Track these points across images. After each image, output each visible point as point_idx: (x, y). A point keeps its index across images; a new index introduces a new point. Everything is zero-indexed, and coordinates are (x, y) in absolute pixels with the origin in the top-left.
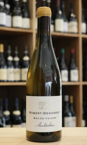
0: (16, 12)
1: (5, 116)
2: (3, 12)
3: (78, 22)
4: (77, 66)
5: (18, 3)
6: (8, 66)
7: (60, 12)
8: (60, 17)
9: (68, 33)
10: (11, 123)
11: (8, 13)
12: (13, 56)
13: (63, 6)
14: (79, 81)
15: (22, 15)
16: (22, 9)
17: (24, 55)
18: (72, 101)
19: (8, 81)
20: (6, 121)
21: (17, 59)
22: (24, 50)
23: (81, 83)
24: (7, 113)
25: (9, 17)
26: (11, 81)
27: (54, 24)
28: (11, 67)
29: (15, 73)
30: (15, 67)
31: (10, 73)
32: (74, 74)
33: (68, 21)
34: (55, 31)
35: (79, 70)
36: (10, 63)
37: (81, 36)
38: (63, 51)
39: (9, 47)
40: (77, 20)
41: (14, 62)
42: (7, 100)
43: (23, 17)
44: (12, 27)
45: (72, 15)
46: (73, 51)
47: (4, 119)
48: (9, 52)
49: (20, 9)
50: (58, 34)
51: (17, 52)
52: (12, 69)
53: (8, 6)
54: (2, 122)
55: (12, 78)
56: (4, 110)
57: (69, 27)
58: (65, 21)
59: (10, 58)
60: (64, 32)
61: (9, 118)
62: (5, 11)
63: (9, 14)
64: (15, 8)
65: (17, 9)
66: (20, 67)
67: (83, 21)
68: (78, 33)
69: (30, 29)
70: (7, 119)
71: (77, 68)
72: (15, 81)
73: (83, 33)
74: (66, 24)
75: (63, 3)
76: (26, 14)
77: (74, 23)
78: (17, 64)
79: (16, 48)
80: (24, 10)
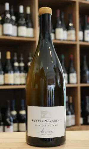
0: (21, 23)
1: (12, 116)
2: (9, 23)
3: (76, 30)
4: (76, 70)
5: (23, 15)
6: (14, 71)
7: (60, 22)
8: (60, 26)
9: (67, 40)
10: (18, 121)
11: (14, 23)
12: (19, 62)
13: (63, 17)
14: (77, 83)
15: (26, 25)
16: (26, 20)
17: (28, 61)
18: (71, 101)
19: (14, 85)
20: (13, 120)
21: (22, 65)
22: (29, 56)
23: (79, 85)
24: (14, 113)
25: (15, 27)
26: (17, 85)
27: (54, 33)
28: (17, 72)
29: (20, 77)
30: (20, 72)
31: (17, 77)
32: (73, 76)
33: (66, 29)
34: (55, 39)
35: (77, 73)
36: (16, 68)
37: (78, 43)
38: (63, 57)
39: (15, 54)
40: (74, 29)
41: (19, 67)
42: (14, 101)
43: (28, 27)
44: (18, 36)
45: (71, 25)
46: (72, 56)
47: (12, 118)
48: (16, 58)
49: (24, 19)
50: (59, 42)
51: (22, 59)
52: (18, 74)
53: (14, 18)
54: (10, 120)
55: (18, 82)
56: (12, 110)
57: (68, 35)
58: (64, 30)
59: (16, 64)
60: (64, 40)
61: (16, 117)
62: (11, 22)
63: (14, 25)
64: (21, 19)
65: (22, 20)
66: (25, 71)
67: (80, 30)
68: (76, 40)
69: (34, 37)
70: (14, 118)
71: (75, 72)
72: (21, 84)
73: (80, 41)
74: (65, 32)
75: (63, 13)
76: (30, 25)
77: (73, 32)
78: (22, 69)
79: (22, 55)
80: (28, 21)
